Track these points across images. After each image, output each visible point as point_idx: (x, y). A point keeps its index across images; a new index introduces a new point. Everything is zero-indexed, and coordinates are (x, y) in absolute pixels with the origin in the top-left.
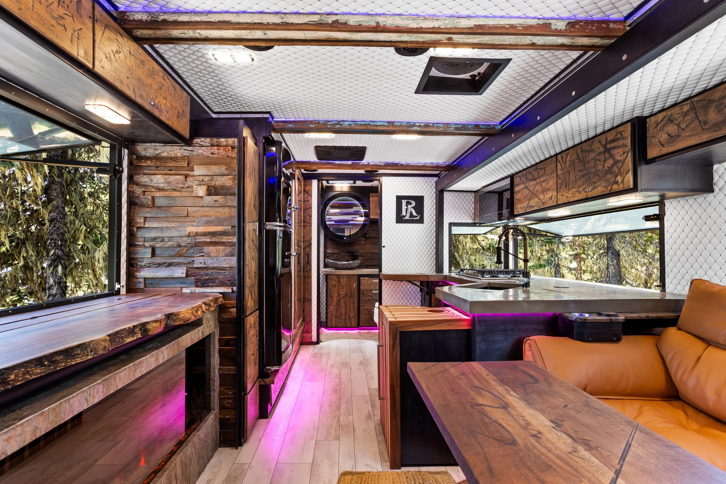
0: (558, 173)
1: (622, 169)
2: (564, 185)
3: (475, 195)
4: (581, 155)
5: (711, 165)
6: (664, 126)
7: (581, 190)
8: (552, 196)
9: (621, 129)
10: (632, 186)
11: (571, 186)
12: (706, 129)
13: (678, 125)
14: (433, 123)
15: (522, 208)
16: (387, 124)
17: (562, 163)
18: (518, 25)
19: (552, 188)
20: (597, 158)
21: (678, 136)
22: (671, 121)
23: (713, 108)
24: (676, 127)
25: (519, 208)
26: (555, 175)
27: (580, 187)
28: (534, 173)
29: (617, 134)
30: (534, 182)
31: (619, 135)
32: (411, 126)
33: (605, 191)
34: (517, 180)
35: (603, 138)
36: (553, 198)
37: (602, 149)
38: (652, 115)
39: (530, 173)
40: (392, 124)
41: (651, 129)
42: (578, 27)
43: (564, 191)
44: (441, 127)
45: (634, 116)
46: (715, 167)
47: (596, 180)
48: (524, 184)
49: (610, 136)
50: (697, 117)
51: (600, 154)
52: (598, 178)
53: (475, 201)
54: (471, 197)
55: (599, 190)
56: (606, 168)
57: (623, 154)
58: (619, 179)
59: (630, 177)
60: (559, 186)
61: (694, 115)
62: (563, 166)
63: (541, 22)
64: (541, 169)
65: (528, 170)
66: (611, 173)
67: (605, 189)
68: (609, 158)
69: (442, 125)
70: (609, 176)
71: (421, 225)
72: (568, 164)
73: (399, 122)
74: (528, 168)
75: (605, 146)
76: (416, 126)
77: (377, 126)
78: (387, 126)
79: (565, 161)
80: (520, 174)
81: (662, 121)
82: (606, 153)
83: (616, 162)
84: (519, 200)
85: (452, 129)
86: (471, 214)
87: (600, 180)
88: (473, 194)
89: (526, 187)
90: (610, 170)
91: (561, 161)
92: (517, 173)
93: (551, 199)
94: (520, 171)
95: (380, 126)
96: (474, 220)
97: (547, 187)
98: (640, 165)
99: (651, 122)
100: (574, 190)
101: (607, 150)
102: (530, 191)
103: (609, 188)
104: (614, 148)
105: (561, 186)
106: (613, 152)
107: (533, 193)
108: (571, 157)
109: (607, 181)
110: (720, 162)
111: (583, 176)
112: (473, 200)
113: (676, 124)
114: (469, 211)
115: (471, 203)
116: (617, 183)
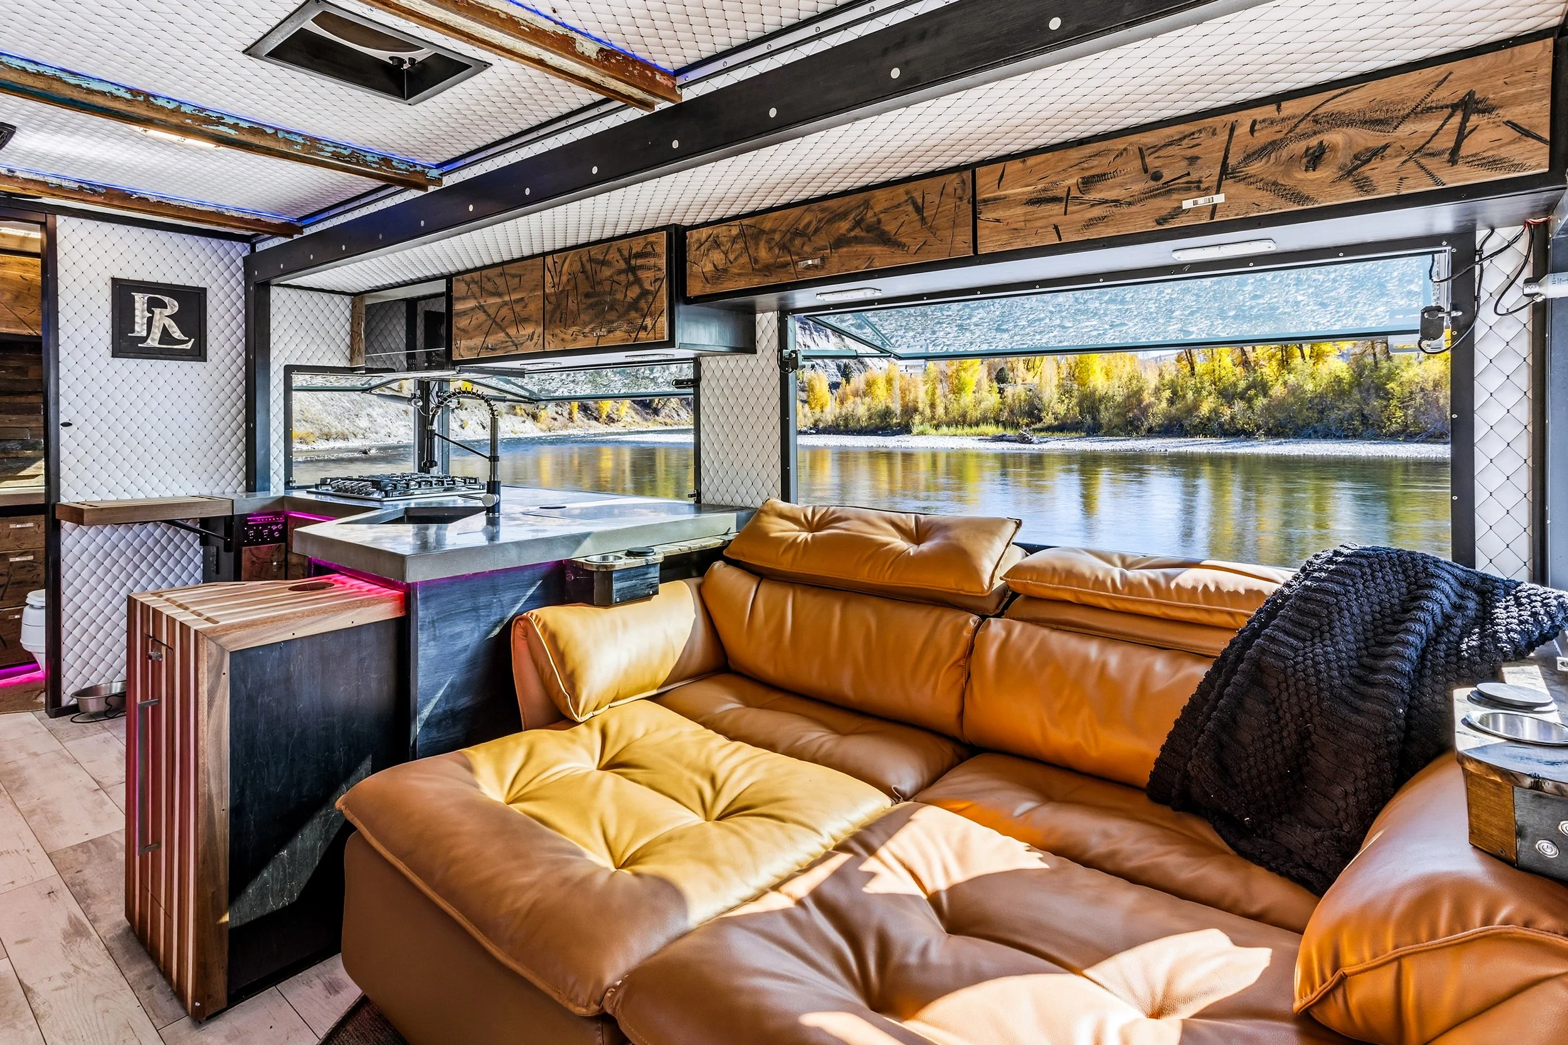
0: (547, 291)
1: (653, 306)
2: (558, 315)
3: (353, 303)
4: (588, 266)
5: (754, 313)
6: (708, 250)
7: (587, 330)
8: (533, 333)
9: (652, 237)
10: (666, 339)
11: (569, 322)
12: (757, 270)
13: (726, 254)
14: (277, 130)
15: (470, 349)
16: (128, 96)
17: (553, 273)
18: (521, 21)
19: (535, 317)
20: (616, 278)
21: (725, 271)
22: (716, 244)
23: (763, 242)
24: (723, 256)
25: (463, 348)
26: (540, 293)
27: (585, 325)
28: (497, 280)
29: (647, 244)
30: (498, 300)
31: (649, 249)
32: (208, 120)
33: (627, 340)
34: (459, 288)
35: (624, 244)
36: (535, 337)
37: (622, 265)
38: (693, 227)
39: (489, 280)
40: (146, 100)
41: (693, 248)
42: (614, 61)
43: (557, 327)
44: (297, 143)
45: (671, 222)
46: (759, 316)
47: (614, 318)
48: (476, 298)
49: (637, 245)
50: (747, 248)
51: (620, 272)
52: (617, 314)
53: (352, 316)
54: (342, 306)
55: (618, 337)
56: (628, 299)
57: (655, 282)
58: (648, 322)
59: (664, 320)
60: (547, 317)
61: (743, 245)
62: (556, 280)
63: (560, 30)
64: (514, 276)
65: (484, 272)
66: (637, 310)
67: (626, 336)
68: (632, 284)
69: (300, 140)
70: (633, 314)
71: (198, 365)
72: (564, 278)
73: (169, 100)
74: (485, 267)
75: (627, 261)
76: (224, 124)
77: (90, 91)
78: (128, 100)
79: (561, 272)
80: (467, 277)
81: (706, 241)
82: (630, 274)
83: (645, 293)
84: (464, 331)
85: (325, 156)
86: (343, 347)
87: (619, 318)
88: (347, 300)
89: (481, 307)
90: (634, 305)
91: (552, 269)
92: (459, 273)
93: (532, 339)
94: (468, 271)
95: (103, 93)
96: (351, 360)
97: (524, 314)
98: (678, 301)
99: (693, 237)
100: (574, 328)
101: (632, 270)
102: (489, 316)
103: (634, 335)
104: (641, 267)
105: (552, 317)
106: (640, 273)
107: (494, 321)
108: (571, 265)
109: (630, 322)
110: (763, 312)
111: (591, 306)
112: (348, 313)
113: (723, 252)
114: (338, 341)
115: (342, 320)
116: (645, 328)
